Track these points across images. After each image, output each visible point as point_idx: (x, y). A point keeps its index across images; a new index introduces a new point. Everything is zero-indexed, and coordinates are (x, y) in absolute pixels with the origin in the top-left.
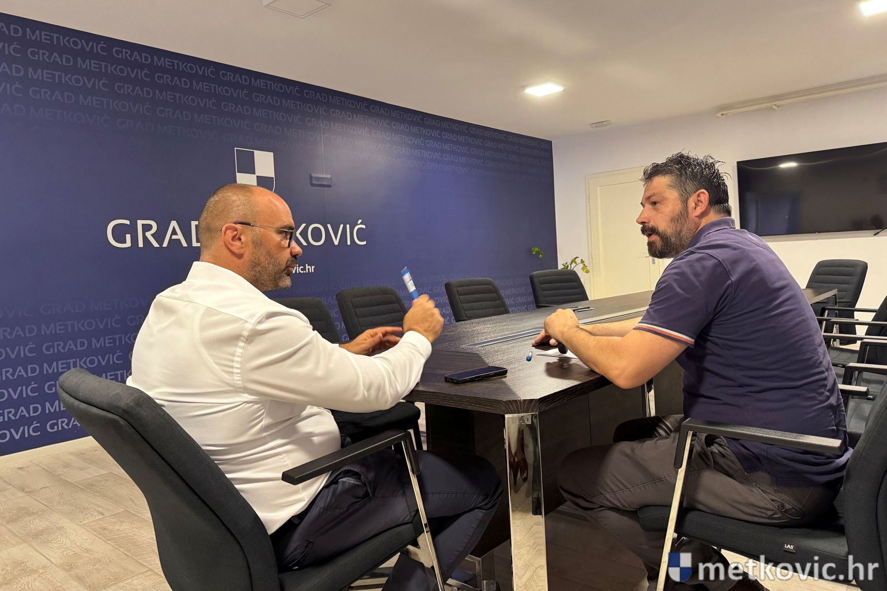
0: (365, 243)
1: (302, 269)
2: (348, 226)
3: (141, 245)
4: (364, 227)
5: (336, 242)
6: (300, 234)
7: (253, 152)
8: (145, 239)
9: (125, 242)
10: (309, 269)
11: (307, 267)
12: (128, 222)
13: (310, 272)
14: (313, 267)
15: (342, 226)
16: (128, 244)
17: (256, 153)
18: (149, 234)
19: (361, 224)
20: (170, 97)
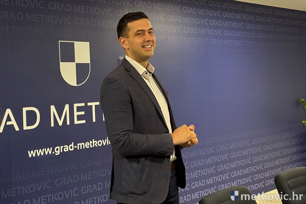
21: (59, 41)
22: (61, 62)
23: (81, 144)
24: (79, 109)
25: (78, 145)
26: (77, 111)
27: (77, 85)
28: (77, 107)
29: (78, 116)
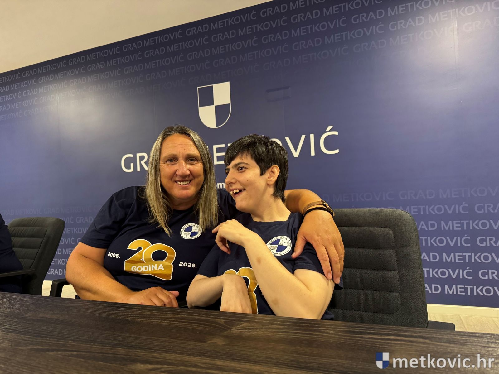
0: (337, 151)
2: (312, 136)
3: (139, 170)
4: (336, 133)
5: (296, 154)
7: (212, 86)
8: (141, 165)
9: (129, 168)
12: (131, 156)
15: (303, 137)
16: (132, 170)
18: (143, 162)
19: (331, 130)
20: (154, 64)
21: (198, 88)
22: (200, 107)
23: (221, 184)
24: (219, 150)
25: (218, 184)
26: (217, 152)
27: (216, 126)
28: (217, 148)
29: (217, 157)
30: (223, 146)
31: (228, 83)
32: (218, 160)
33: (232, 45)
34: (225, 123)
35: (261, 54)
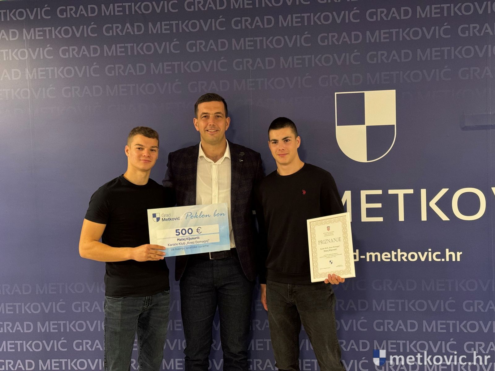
1: (437, 256)
6: (437, 204)
7: (364, 93)
10: (451, 256)
11: (448, 253)
13: (454, 260)
14: (459, 254)
17: (368, 95)
20: (250, 43)
21: (336, 93)
22: (338, 125)
23: (373, 254)
24: (370, 199)
25: (368, 254)
27: (367, 160)
28: (367, 196)
29: (368, 209)
30: (379, 192)
31: (393, 92)
32: (368, 216)
33: (403, 32)
34: (385, 156)
35: (456, 53)
